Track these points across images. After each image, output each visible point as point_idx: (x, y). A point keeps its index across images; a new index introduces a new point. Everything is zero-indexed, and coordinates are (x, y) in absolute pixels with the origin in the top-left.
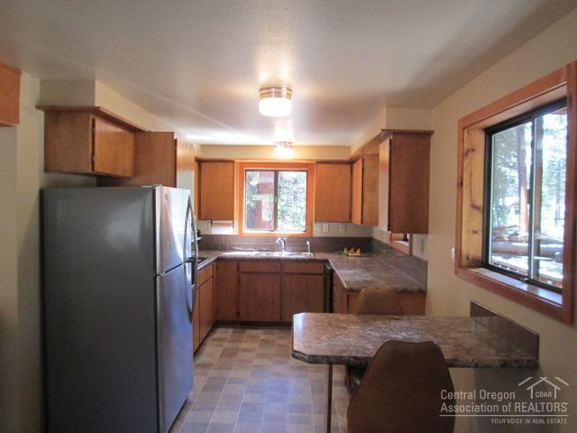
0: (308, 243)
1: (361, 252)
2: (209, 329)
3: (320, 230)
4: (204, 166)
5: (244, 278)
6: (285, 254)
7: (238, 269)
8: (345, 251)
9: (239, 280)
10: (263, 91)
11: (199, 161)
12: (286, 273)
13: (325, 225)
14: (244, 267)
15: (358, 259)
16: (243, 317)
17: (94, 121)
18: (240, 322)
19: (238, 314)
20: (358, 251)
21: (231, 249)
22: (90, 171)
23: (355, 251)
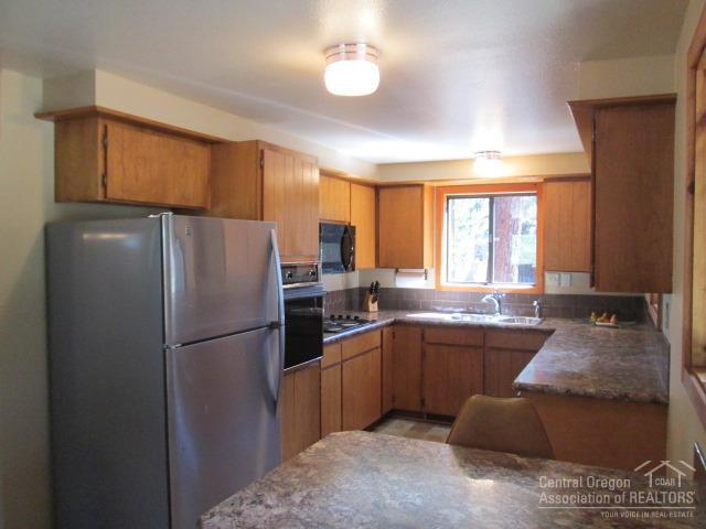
0: (535, 303)
1: (618, 319)
2: (375, 419)
3: (556, 284)
4: (384, 194)
5: (430, 350)
6: (497, 320)
7: (423, 338)
8: (592, 318)
9: (423, 354)
10: (330, 53)
11: (377, 188)
12: (493, 348)
13: (565, 277)
14: (431, 336)
15: (612, 332)
16: (430, 407)
17: (106, 127)
18: (428, 415)
19: (423, 401)
20: (612, 319)
21: (426, 309)
22: (100, 198)
23: (609, 318)
